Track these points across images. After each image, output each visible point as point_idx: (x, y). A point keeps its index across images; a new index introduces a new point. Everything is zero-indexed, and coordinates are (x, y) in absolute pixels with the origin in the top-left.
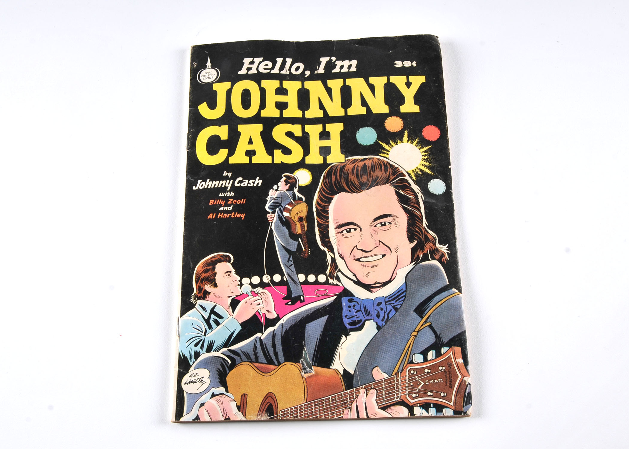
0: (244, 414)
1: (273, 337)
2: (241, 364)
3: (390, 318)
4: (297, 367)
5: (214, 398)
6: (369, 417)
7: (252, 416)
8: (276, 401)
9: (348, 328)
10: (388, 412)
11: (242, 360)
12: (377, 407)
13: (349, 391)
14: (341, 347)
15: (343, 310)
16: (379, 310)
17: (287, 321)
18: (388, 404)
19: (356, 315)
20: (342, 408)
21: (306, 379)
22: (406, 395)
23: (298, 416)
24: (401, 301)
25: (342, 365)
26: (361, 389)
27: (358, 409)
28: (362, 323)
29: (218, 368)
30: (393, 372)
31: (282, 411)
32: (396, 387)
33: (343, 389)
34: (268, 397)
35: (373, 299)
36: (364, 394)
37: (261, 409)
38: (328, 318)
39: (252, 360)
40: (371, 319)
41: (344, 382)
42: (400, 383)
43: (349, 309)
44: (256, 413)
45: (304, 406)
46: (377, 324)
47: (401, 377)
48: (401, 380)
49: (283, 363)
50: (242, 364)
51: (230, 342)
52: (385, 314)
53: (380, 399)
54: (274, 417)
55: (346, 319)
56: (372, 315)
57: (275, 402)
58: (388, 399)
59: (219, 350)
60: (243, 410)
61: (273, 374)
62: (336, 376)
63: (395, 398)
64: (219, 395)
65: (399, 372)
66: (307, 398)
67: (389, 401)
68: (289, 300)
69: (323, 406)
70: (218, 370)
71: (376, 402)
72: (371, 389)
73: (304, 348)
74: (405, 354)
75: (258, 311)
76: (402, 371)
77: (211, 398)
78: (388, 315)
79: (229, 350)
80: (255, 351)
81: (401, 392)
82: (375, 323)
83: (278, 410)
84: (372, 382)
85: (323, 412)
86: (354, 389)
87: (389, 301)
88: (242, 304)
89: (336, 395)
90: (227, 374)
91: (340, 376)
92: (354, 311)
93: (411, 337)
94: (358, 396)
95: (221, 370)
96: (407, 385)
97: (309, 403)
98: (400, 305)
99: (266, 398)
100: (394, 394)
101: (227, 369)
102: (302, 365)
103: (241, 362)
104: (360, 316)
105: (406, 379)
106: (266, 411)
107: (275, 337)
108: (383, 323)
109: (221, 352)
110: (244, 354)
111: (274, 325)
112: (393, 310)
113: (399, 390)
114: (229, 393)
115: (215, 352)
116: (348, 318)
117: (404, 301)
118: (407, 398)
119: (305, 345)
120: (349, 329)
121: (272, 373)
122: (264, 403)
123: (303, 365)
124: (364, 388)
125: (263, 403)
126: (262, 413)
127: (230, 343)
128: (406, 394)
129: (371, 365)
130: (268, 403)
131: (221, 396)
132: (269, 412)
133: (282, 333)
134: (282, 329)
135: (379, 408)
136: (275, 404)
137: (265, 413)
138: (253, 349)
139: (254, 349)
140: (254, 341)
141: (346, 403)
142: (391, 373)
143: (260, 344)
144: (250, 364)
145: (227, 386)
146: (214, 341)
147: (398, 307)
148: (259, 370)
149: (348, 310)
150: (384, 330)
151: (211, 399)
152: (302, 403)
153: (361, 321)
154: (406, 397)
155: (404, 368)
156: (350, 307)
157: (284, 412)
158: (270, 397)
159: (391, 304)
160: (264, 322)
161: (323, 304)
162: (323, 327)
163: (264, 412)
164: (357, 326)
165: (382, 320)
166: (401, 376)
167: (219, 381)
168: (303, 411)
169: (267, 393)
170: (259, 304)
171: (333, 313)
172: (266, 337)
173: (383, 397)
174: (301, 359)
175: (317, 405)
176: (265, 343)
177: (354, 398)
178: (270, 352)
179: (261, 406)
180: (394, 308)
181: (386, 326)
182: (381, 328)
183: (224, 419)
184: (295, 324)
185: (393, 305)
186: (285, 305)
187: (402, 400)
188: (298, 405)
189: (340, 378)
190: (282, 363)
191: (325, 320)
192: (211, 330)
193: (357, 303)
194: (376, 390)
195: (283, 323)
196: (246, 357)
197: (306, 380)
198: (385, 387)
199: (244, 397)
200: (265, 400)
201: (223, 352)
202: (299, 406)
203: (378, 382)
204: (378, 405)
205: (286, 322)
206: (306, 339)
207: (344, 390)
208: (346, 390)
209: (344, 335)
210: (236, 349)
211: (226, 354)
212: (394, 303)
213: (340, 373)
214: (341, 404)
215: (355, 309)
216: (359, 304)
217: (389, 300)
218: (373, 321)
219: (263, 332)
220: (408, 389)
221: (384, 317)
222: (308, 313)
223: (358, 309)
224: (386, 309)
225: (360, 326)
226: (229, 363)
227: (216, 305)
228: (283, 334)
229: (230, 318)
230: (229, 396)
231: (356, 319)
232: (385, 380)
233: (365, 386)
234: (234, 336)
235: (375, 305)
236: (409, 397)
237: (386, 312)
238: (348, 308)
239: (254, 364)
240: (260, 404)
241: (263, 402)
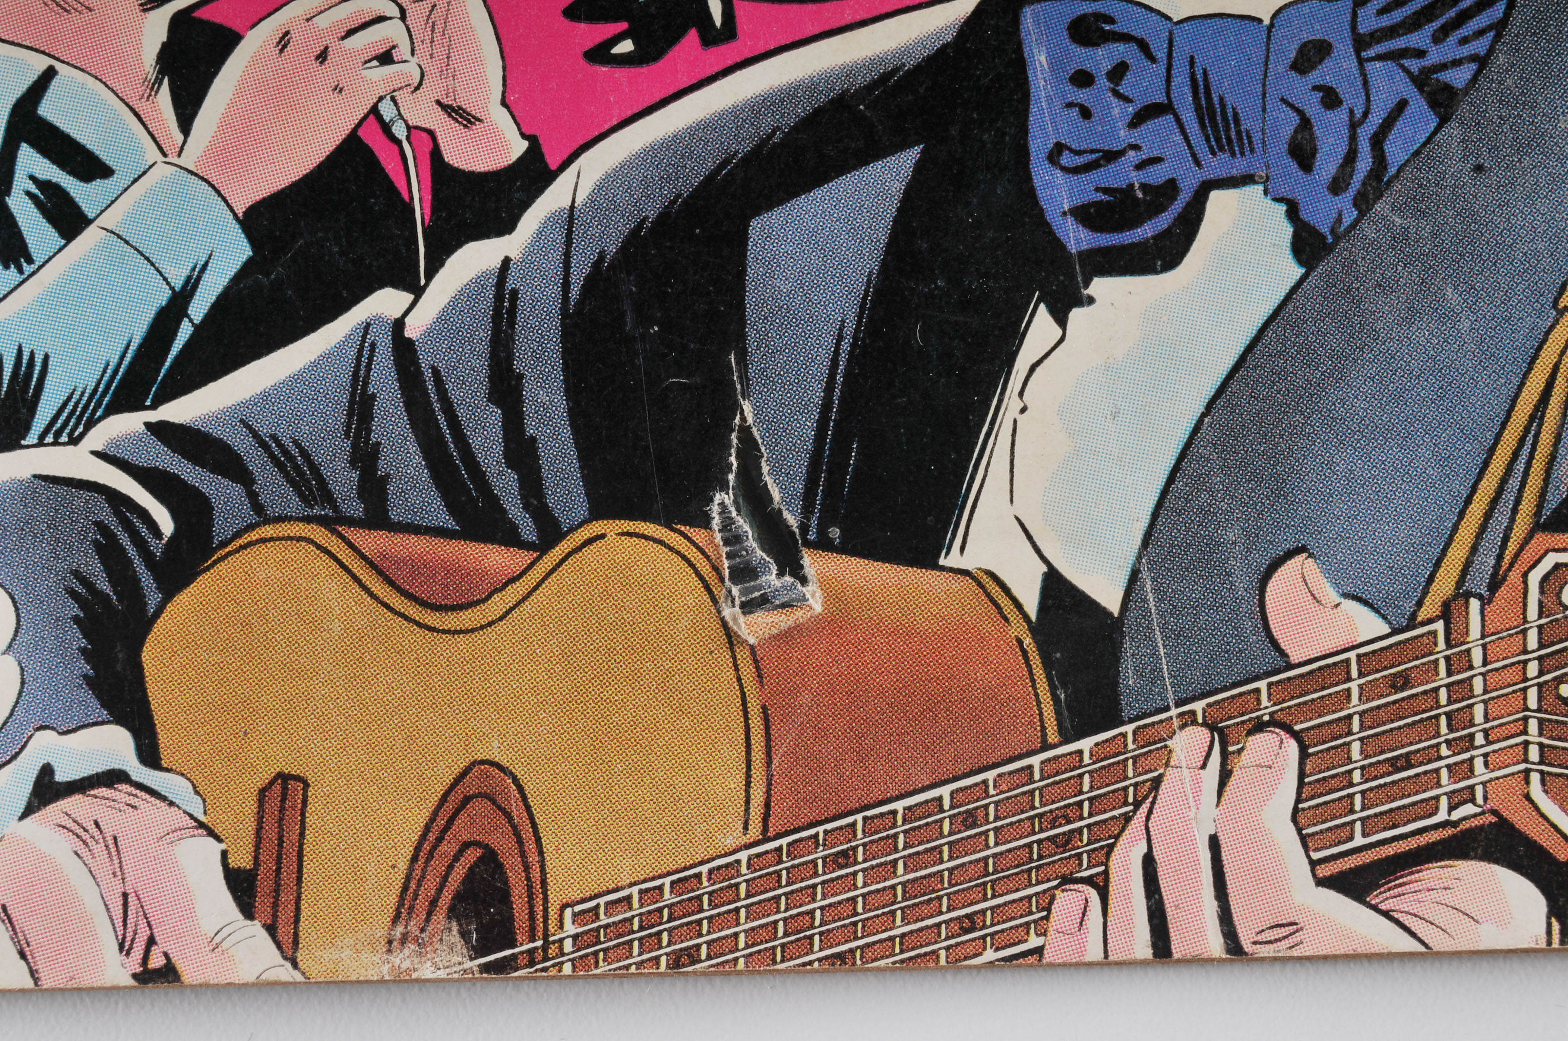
0: (284, 931)
1: (497, 317)
2: (254, 536)
3: (1392, 171)
4: (684, 558)
5: (54, 810)
6: (1247, 947)
7: (348, 952)
8: (527, 834)
9: (1074, 251)
10: (1386, 914)
11: (258, 507)
12: (1308, 868)
13: (1086, 744)
14: (1021, 394)
15: (1033, 109)
16: (1312, 105)
17: (600, 188)
18: (1390, 850)
19: (1136, 147)
20: (1038, 883)
21: (760, 653)
22: (1527, 782)
23: (704, 950)
24: (1481, 33)
25: (1029, 537)
26: (1183, 727)
27: (1158, 890)
28: (1178, 206)
29: (77, 574)
30: (1425, 593)
31: (578, 908)
32: (1448, 715)
33: (1043, 729)
34: (467, 800)
35: (1260, 21)
36: (1204, 766)
37: (416, 896)
38: (919, 167)
39: (336, 509)
40: (1247, 180)
41: (1049, 678)
42: (1478, 685)
43: (1082, 96)
44: (380, 927)
45: (744, 870)
46: (1293, 213)
47: (1483, 637)
48: (1485, 663)
49: (580, 525)
50: (264, 541)
51: (167, 364)
52: (1353, 138)
53: (1325, 812)
54: (514, 957)
55: (1059, 173)
56: (1258, 146)
57: (520, 842)
58: (1391, 810)
59: (81, 429)
60: (275, 905)
61: (501, 619)
62: (989, 625)
63: (1444, 802)
64: (92, 787)
65: (1468, 595)
66: (767, 805)
67: (1395, 826)
68: (616, 19)
69: (895, 862)
70: (80, 589)
71: (1299, 831)
72: (1259, 727)
73: (736, 407)
74: (1515, 455)
75: (374, 110)
76: (1495, 584)
77: (28, 811)
78: (1378, 141)
79: (159, 430)
80: (357, 435)
81: (1485, 755)
82: (1282, 208)
83: (546, 900)
84: (1268, 674)
85: (893, 913)
86: (1129, 729)
87: (1381, 30)
88: (255, 60)
89: (991, 775)
90: (147, 624)
91: (1018, 628)
92: (1120, 112)
93: (1556, 322)
94: (1157, 782)
95: (104, 585)
96: (1533, 703)
97: (784, 841)
98: (1474, 66)
99: (450, 807)
100: (1437, 771)
101: (147, 580)
102: (727, 542)
103: (254, 519)
104: (1167, 153)
105: (1525, 652)
106: (453, 913)
107: (512, 323)
108: (1345, 202)
109: (99, 448)
110: (272, 456)
111: (506, 227)
112: (1418, 105)
113: (1472, 736)
114: (168, 770)
115: (56, 443)
116: (1075, 170)
117: (1498, 36)
118: (1531, 802)
119: (744, 378)
120: (1080, 254)
121: (497, 605)
122: (434, 847)
123: (733, 539)
124: (1205, 724)
125: (427, 846)
126: (422, 930)
127: (163, 371)
128: (1527, 772)
129: (1252, 539)
130: (466, 845)
131: (103, 791)
132: (478, 915)
133: (566, 286)
134: (567, 255)
135: (1321, 882)
136: (523, 855)
137: (450, 930)
138: (343, 418)
139: (350, 415)
140: (353, 352)
141: (1065, 842)
142: (1409, 606)
143: (399, 380)
144: (319, 534)
145: (151, 717)
146: (46, 357)
147: (1459, 77)
148: (391, 583)
149: (1070, 105)
150: (1349, 265)
151: (27, 821)
152: (730, 842)
153: (1171, 188)
154: (1528, 797)
155: (1512, 565)
156: (1083, 79)
157: (597, 918)
158: (485, 796)
159: (1404, 53)
160: (428, 197)
161: (880, 60)
162: (884, 239)
163: (440, 916)
164: (1147, 231)
165: (1337, 186)
166: (1490, 628)
167: (85, 677)
168: (737, 910)
169: (456, 771)
170: (386, 58)
171: (954, 131)
172: (443, 318)
173: (1351, 796)
174: (718, 497)
175: (846, 858)
176: (436, 372)
177: (1126, 803)
178: (475, 442)
179: (418, 872)
180: (1421, 90)
181: (1368, 230)
182: (1329, 249)
183: (135, 976)
184: (663, 217)
185: (1414, 65)
186: (582, 62)
187: (1494, 819)
188: (701, 863)
189: (1020, 642)
190: (572, 529)
191: (897, 187)
192: (21, 271)
193: (1143, 46)
194: (1296, 736)
195: (572, 207)
196: (291, 482)
197: (756, 662)
198: (1362, 714)
199: (283, 800)
200: (441, 822)
201: (115, 442)
202: (710, 872)
203: (1311, 672)
204: (1315, 856)
205: (592, 199)
206: (751, 334)
207: (1053, 737)
208: (1066, 741)
209: (1042, 307)
210: (216, 418)
211: (135, 460)
212: (1422, 45)
213: (1018, 606)
214: (1029, 846)
215: (1127, 100)
216: (1152, 59)
217: (1386, 21)
218: (1266, 192)
219: (423, 282)
220: (1541, 734)
221: (1351, 157)
222: (765, 129)
223: (1149, 101)
224: (1362, 99)
225: (1166, 234)
226: (157, 532)
227: (49, 74)
228: (575, 292)
229: (161, 172)
230: (163, 798)
231: (1136, 178)
232: (1359, 656)
233: (1209, 705)
234: (197, 319)
235: (1281, 69)
236: (1546, 792)
237: (1362, 122)
238: (1069, 87)
239: (352, 534)
240: (408, 851)
241: (432, 837)
